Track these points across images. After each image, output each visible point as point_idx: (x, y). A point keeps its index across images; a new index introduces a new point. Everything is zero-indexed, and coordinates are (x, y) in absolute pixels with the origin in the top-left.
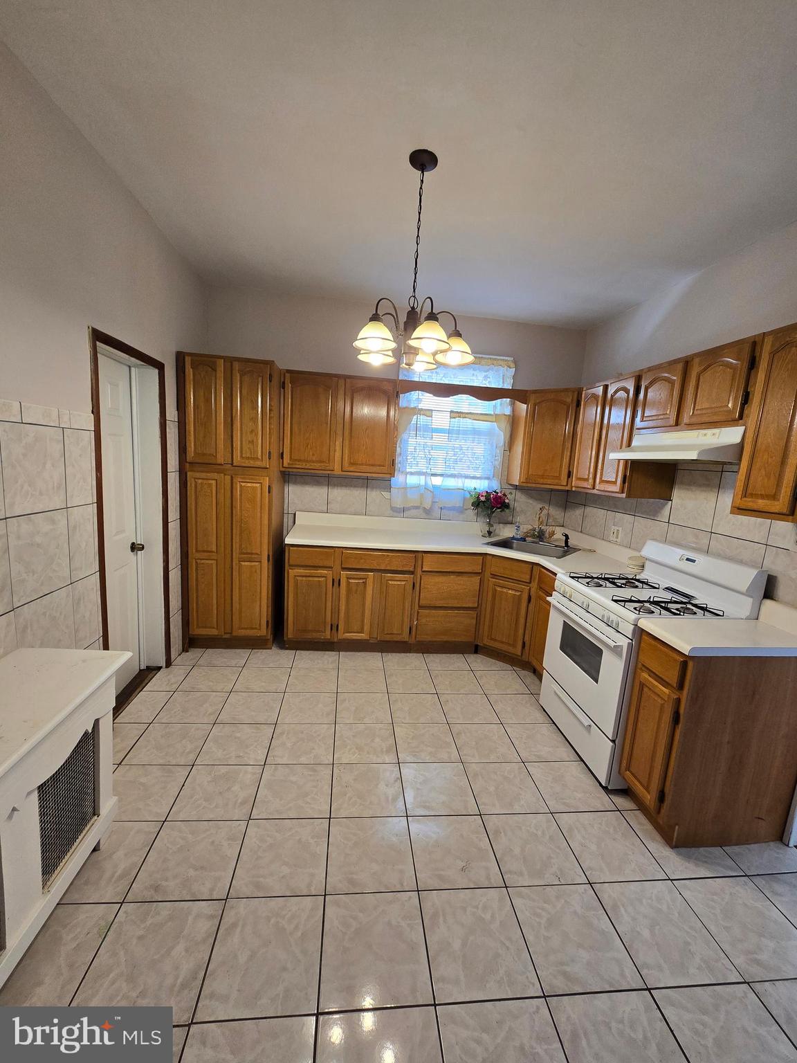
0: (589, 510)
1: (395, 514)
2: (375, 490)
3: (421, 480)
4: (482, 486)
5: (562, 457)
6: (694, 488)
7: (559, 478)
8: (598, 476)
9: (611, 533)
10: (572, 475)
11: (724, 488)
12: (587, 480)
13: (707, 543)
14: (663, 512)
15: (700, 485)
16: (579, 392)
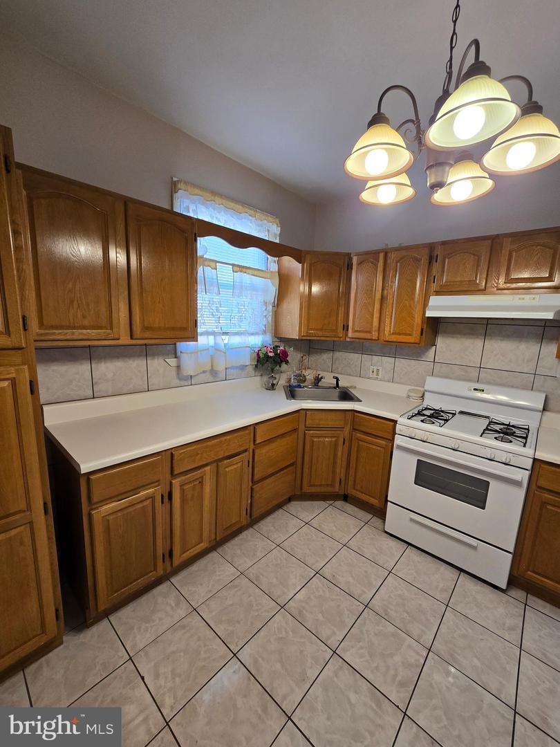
0: (337, 354)
1: (183, 383)
2: (156, 357)
3: (211, 340)
4: (257, 341)
5: (337, 314)
6: (459, 336)
7: (336, 331)
8: (387, 329)
9: (371, 371)
10: (346, 328)
11: (490, 335)
12: (369, 332)
13: (478, 375)
14: (427, 354)
15: (465, 334)
16: (349, 256)
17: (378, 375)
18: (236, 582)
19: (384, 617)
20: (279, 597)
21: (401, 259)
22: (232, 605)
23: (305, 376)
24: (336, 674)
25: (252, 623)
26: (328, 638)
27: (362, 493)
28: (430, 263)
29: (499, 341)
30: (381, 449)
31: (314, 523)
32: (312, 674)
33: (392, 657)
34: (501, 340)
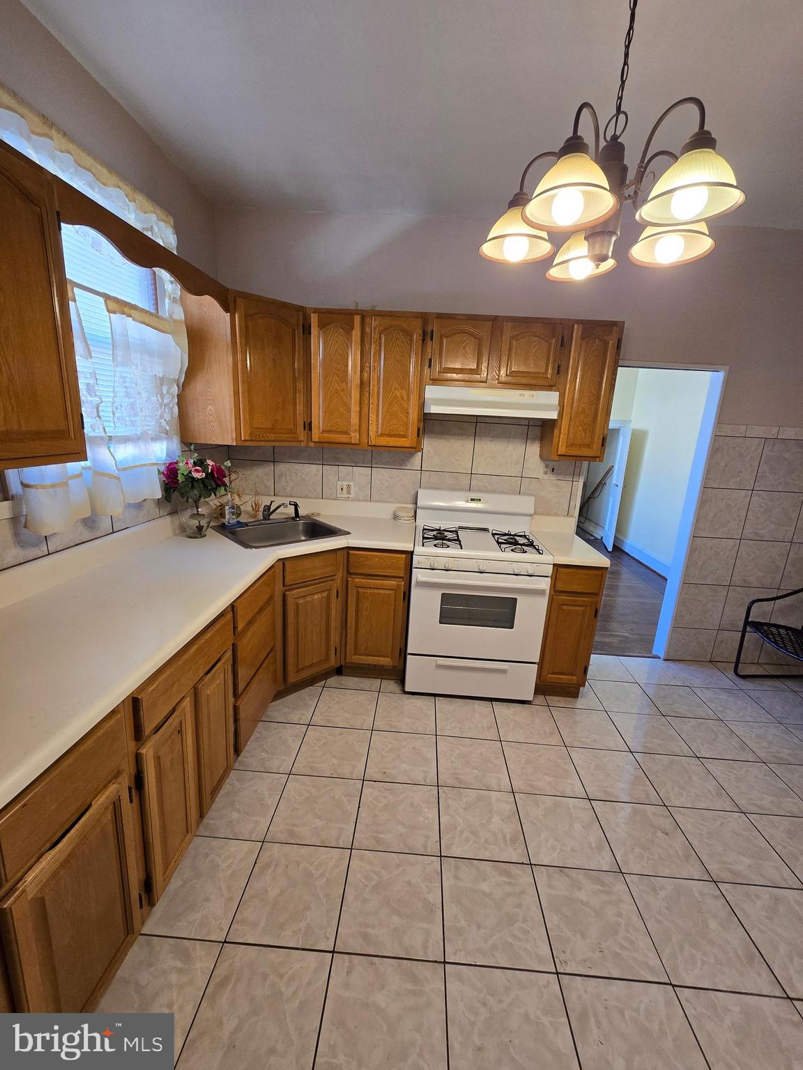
5: (295, 404)
7: (293, 432)
8: (373, 429)
9: (339, 490)
10: (308, 426)
11: (480, 436)
12: (346, 433)
13: (468, 483)
14: (410, 460)
15: (455, 434)
16: (303, 312)
17: (349, 493)
18: (264, 859)
19: (459, 786)
20: (338, 839)
21: (385, 329)
22: (282, 892)
23: (238, 507)
24: (456, 877)
25: (327, 896)
26: (425, 846)
27: (368, 655)
28: (424, 340)
29: (488, 442)
30: (391, 592)
31: (317, 719)
32: (435, 898)
33: (491, 822)
34: (491, 441)
